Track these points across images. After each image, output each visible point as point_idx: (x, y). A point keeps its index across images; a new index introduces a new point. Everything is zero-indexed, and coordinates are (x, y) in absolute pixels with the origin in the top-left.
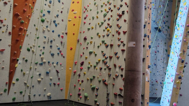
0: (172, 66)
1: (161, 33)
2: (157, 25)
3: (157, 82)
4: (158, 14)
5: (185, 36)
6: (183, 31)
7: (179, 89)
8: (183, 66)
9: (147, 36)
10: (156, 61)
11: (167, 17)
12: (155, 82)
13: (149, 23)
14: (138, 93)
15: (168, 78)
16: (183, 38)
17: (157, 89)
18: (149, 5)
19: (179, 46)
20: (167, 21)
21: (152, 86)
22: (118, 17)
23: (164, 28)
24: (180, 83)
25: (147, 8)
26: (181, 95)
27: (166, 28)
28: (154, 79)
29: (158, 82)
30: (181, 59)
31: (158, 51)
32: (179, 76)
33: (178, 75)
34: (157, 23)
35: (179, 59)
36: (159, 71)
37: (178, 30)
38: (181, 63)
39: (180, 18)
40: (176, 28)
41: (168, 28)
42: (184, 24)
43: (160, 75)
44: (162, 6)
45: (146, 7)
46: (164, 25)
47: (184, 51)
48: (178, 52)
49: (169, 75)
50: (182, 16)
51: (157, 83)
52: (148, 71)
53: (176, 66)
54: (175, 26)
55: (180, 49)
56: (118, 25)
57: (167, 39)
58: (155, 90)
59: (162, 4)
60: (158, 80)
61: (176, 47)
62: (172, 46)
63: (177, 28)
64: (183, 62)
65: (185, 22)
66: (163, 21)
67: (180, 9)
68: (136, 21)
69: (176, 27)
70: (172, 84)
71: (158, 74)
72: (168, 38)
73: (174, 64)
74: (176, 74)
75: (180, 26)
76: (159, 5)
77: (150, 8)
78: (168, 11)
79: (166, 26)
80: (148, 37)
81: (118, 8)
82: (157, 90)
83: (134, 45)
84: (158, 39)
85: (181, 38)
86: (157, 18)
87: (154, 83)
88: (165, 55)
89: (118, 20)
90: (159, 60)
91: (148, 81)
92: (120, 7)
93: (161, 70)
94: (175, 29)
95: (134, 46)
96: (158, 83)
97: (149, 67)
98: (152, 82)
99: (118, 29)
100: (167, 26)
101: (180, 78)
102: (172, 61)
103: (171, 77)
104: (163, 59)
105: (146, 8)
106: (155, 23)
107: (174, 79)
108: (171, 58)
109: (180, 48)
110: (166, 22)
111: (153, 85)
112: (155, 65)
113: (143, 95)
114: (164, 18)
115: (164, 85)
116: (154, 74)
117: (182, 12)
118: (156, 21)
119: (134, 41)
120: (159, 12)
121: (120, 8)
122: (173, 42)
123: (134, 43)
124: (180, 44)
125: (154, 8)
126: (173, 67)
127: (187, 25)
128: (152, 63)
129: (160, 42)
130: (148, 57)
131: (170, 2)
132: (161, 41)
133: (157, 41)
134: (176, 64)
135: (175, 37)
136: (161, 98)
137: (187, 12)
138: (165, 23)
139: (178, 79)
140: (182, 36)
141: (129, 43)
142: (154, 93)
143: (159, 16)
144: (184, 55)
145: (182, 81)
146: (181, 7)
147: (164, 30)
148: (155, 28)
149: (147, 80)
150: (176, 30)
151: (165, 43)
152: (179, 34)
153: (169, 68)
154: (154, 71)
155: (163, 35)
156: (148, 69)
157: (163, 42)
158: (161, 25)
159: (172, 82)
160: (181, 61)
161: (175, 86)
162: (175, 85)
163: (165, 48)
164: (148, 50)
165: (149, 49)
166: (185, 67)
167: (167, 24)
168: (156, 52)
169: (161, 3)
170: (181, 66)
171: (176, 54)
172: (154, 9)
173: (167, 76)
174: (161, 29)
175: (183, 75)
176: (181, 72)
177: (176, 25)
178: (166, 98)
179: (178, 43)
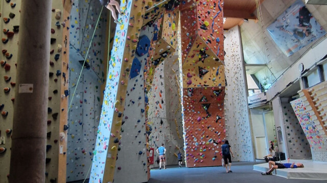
0: (105, 124)
1: (90, 70)
2: (83, 56)
3: (83, 152)
4: (84, 38)
5: (123, 76)
6: (120, 68)
7: (116, 159)
8: (121, 121)
9: (62, 74)
10: (83, 118)
11: (99, 44)
12: (81, 152)
13: (65, 53)
14: (39, 178)
15: (99, 144)
16: (120, 80)
17: (83, 164)
18: (65, 20)
19: (115, 91)
20: (99, 52)
21: (76, 161)
22: (6, 37)
23: (94, 62)
24: (117, 149)
25: (62, 26)
26: (119, 169)
27: (98, 62)
28: (78, 148)
29: (86, 152)
30: (118, 112)
31: (85, 101)
32: (115, 139)
33: (114, 137)
34: (83, 54)
35: (115, 111)
36: (87, 134)
37: (113, 66)
38: (117, 117)
39: (116, 49)
40: (111, 64)
41: (101, 62)
42: (121, 58)
43: (89, 140)
44: (90, 26)
45: (60, 24)
46: (95, 58)
47: (122, 100)
48: (113, 101)
49: (101, 138)
50: (119, 44)
51: (83, 154)
52: (64, 135)
53: (110, 123)
54: (109, 60)
55: (116, 96)
56: (4, 52)
57: (99, 80)
58: (81, 167)
59: (90, 24)
60: (85, 149)
61: (111, 93)
62: (106, 92)
63: (113, 63)
64: (120, 116)
65: (123, 54)
66: (93, 51)
67: (116, 34)
68: (35, 46)
69: (111, 62)
70: (106, 152)
71: (85, 139)
72: (101, 80)
73: (108, 121)
74: (111, 135)
75: (116, 61)
76: (87, 25)
77: (66, 26)
78: (100, 36)
79: (97, 59)
80: (64, 76)
81: (6, 19)
82: (83, 166)
83: (31, 89)
84: (84, 80)
85: (117, 79)
86: (83, 45)
87: (80, 154)
88: (96, 107)
89: (5, 42)
90: (87, 115)
91: (64, 153)
92: (9, 18)
93: (91, 132)
94: (109, 65)
95: (32, 92)
96: (85, 154)
97: (65, 128)
98: (76, 154)
99: (4, 60)
100: (99, 60)
101: (116, 141)
102: (105, 116)
103: (104, 141)
104: (93, 113)
105: (60, 26)
106: (79, 53)
107: (107, 144)
108: (104, 110)
109: (116, 94)
110: (97, 52)
111: (77, 159)
112: (81, 124)
113: (54, 179)
114: (95, 45)
115: (94, 156)
116: (79, 140)
117: (119, 38)
118: (81, 50)
119: (31, 83)
120: (86, 35)
121: (9, 20)
122: (107, 85)
123: (31, 86)
124: (116, 88)
125: (77, 28)
126: (107, 126)
127: (125, 59)
128: (76, 121)
129: (89, 86)
130: (63, 110)
131: (103, 21)
132: (91, 84)
133: (83, 83)
134: (111, 120)
135: (109, 77)
136: (89, 179)
137: (125, 40)
138: (95, 55)
139: (113, 143)
140: (119, 76)
141: (21, 86)
142: (79, 173)
143: (86, 42)
144: (121, 105)
145: (121, 146)
146: (118, 31)
147: (94, 65)
148: (80, 61)
149: (61, 151)
150: (111, 66)
151: (97, 87)
152: (115, 73)
153: (101, 127)
154: (79, 134)
155: (93, 73)
156: (64, 132)
157: (94, 86)
158: (90, 57)
159: (106, 149)
160: (118, 114)
161: (110, 156)
162: (110, 153)
163: (97, 95)
164: (65, 98)
165: (66, 96)
166: (123, 123)
167: (98, 55)
168: (82, 102)
169: (89, 22)
170: (118, 122)
171: (111, 105)
172: (78, 30)
173: (98, 141)
174: (90, 64)
175: (121, 136)
176: (117, 132)
177: (111, 59)
178: (97, 177)
179: (113, 87)
